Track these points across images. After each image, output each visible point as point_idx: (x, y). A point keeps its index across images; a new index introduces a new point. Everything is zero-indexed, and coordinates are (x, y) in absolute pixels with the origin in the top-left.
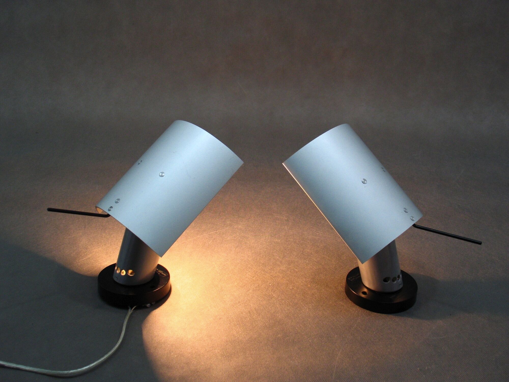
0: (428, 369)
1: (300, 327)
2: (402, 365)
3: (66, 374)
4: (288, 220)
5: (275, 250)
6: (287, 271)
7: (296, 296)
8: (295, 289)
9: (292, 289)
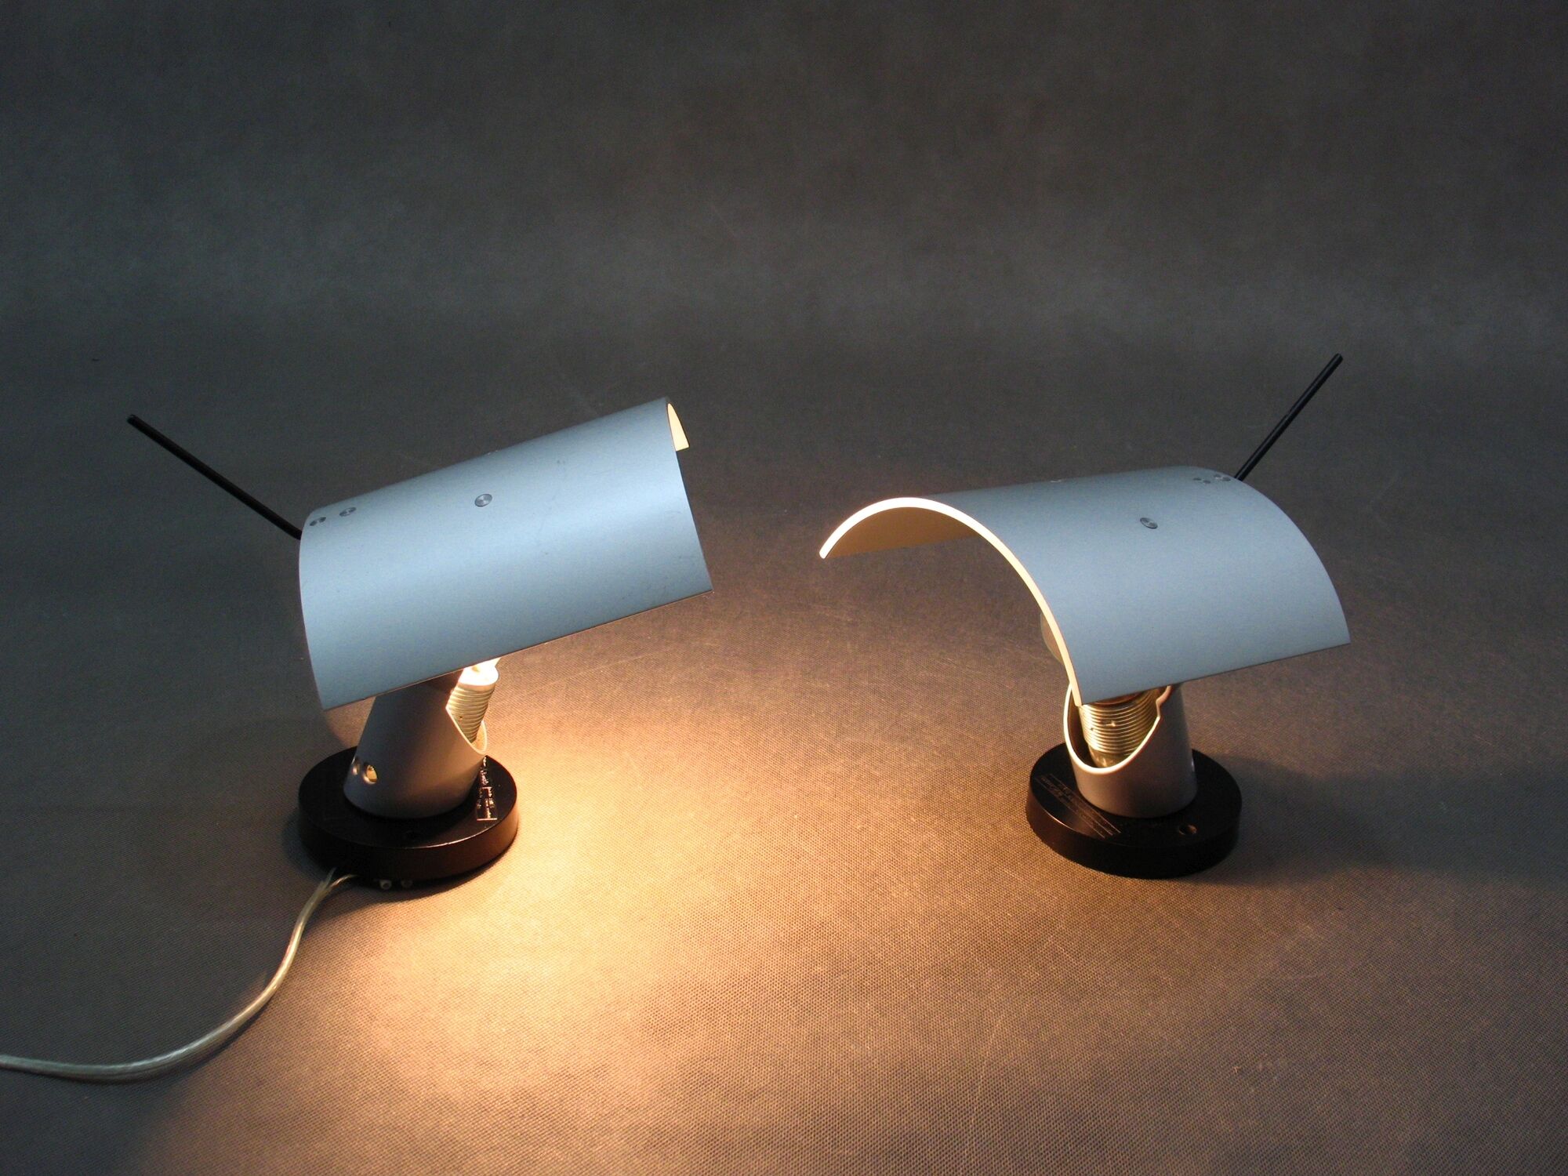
0: (1264, 1070)
1: (883, 943)
2: (1185, 1058)
3: (120, 1074)
4: (854, 624)
5: (813, 715)
6: (848, 776)
7: (871, 852)
8: (871, 829)
9: (863, 829)
